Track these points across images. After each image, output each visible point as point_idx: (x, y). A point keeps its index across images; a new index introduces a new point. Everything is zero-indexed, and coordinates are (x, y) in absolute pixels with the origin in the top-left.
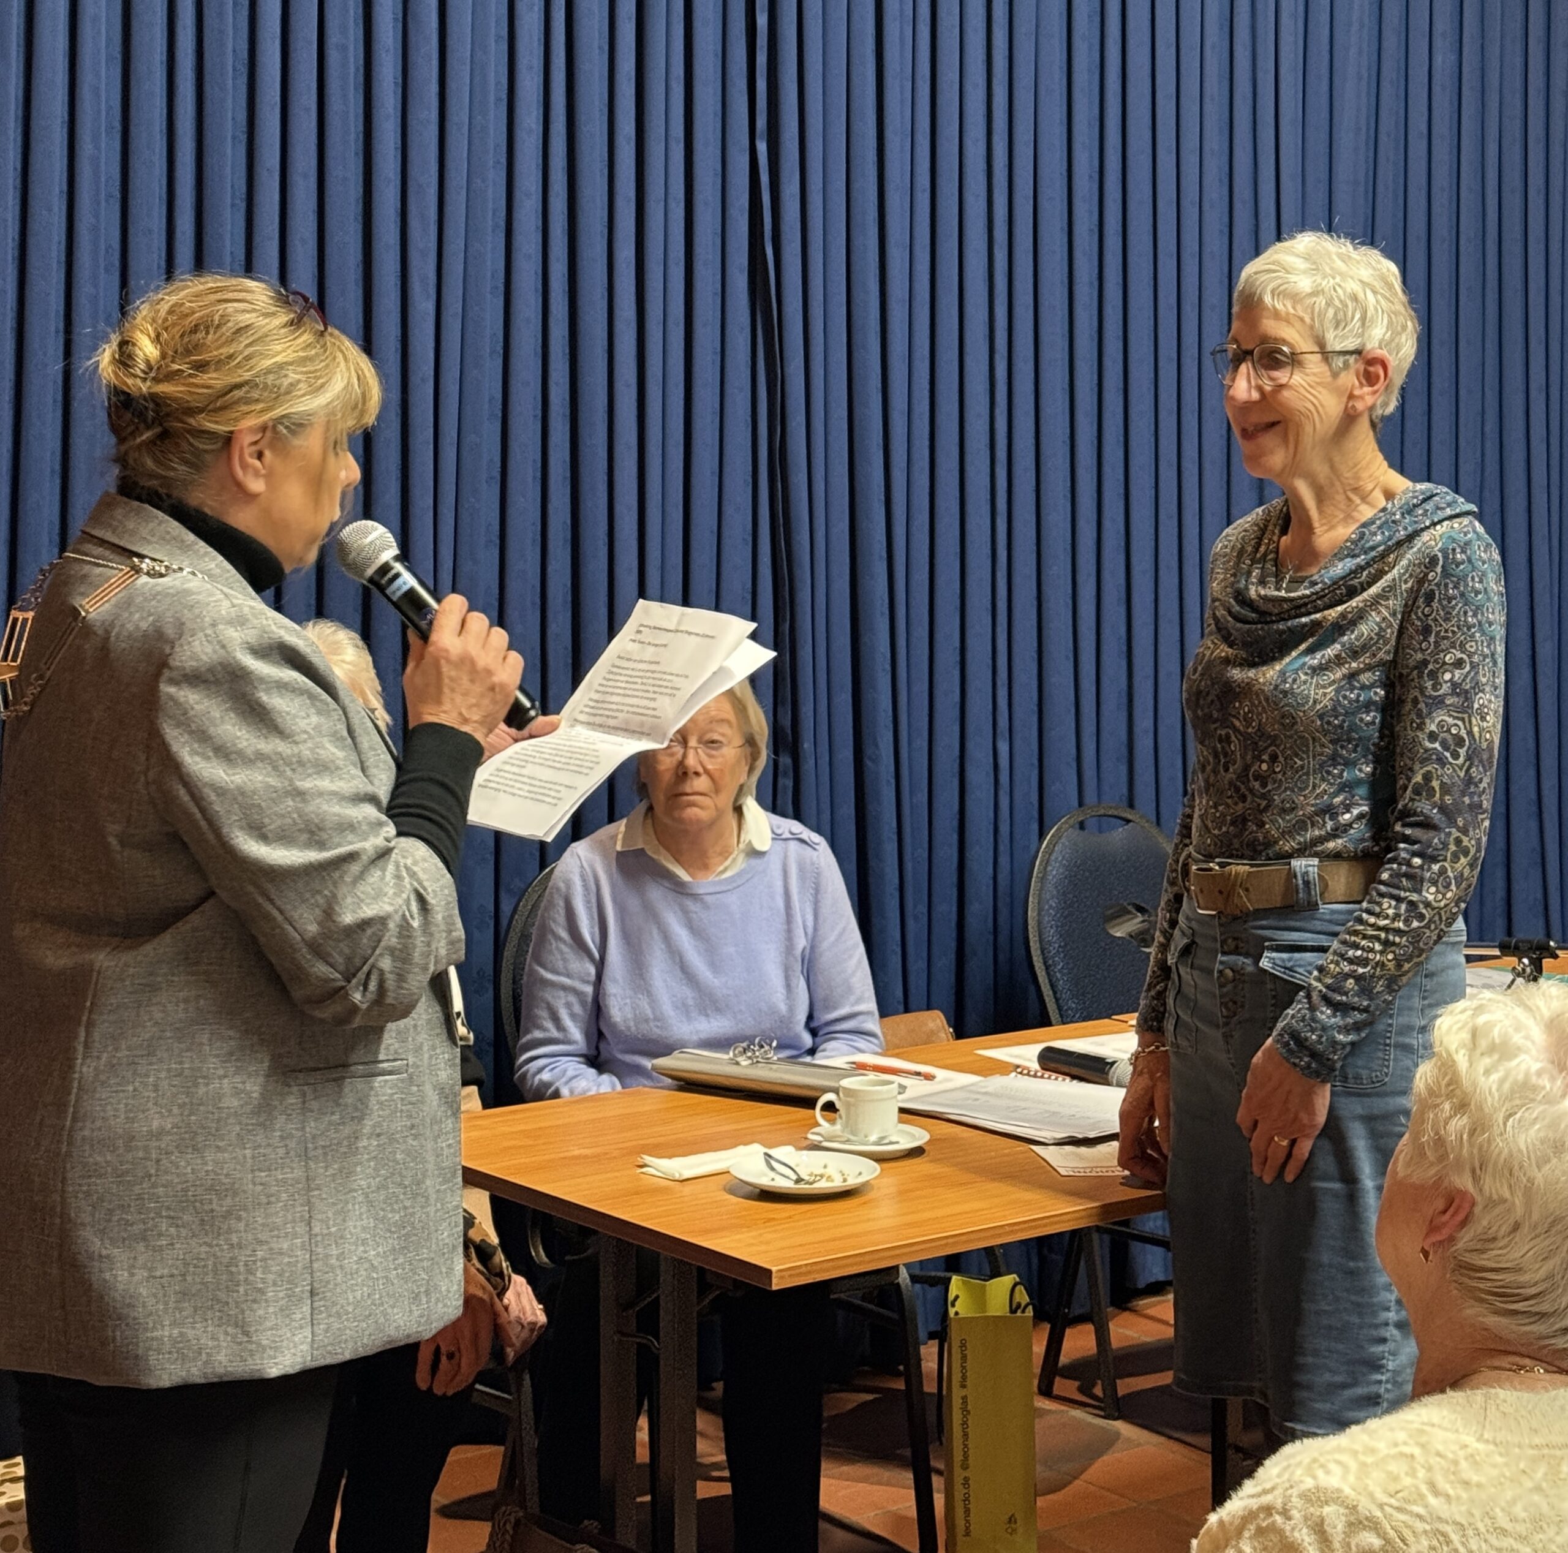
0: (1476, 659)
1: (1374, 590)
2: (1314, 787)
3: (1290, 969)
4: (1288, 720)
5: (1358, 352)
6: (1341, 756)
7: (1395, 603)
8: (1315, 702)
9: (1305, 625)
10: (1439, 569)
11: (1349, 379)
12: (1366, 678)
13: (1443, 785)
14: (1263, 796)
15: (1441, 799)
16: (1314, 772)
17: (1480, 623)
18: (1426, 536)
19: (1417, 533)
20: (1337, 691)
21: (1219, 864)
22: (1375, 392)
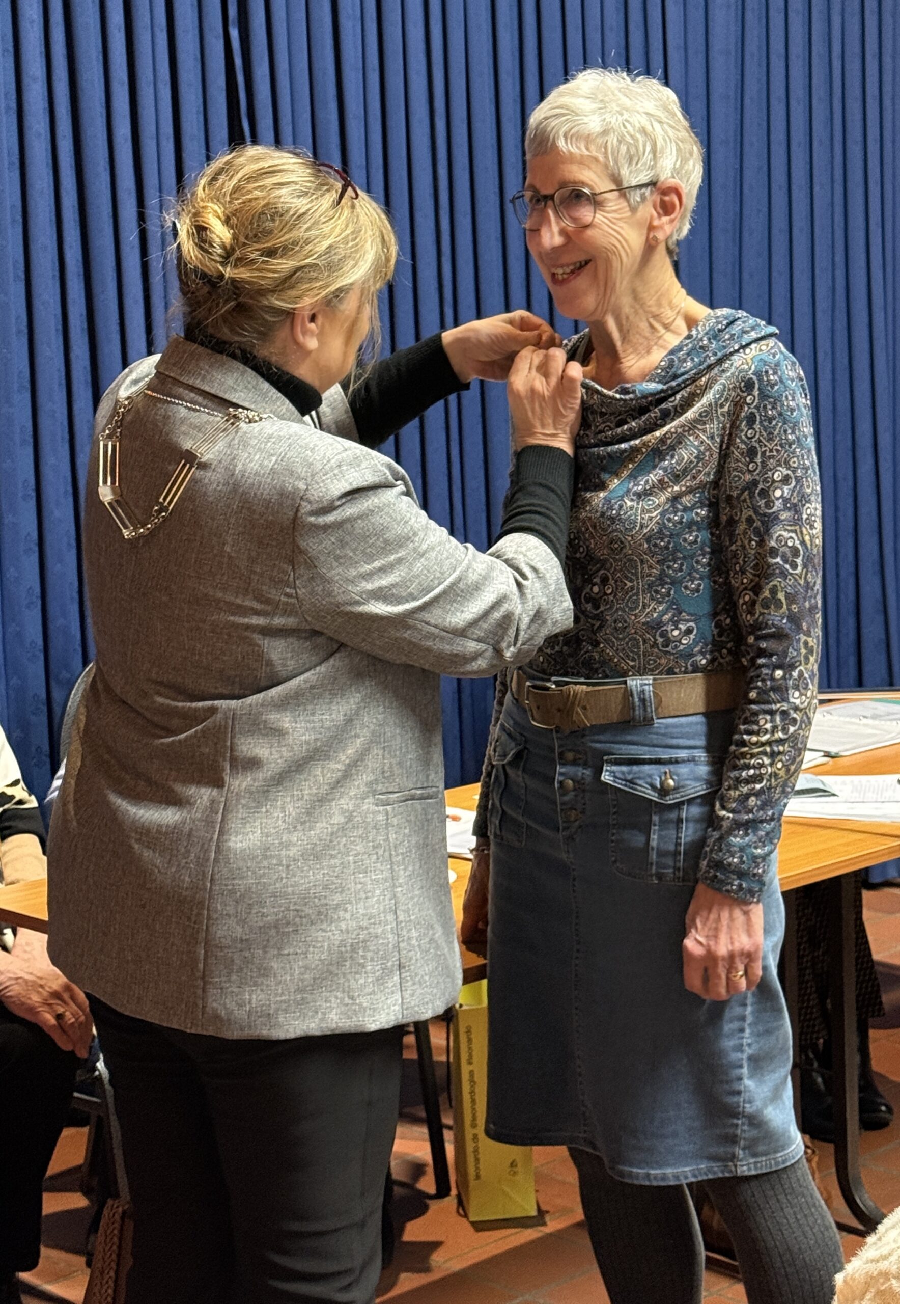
0: (799, 473)
1: (690, 414)
2: (644, 607)
3: (631, 782)
4: (616, 546)
5: (653, 184)
6: (668, 576)
7: (713, 427)
8: (642, 527)
9: (625, 450)
10: (756, 392)
11: (647, 211)
12: (687, 500)
13: (787, 596)
14: (596, 617)
15: (788, 609)
16: (644, 591)
17: (798, 438)
18: (737, 360)
19: (727, 356)
20: (662, 514)
21: (555, 682)
22: (672, 221)
